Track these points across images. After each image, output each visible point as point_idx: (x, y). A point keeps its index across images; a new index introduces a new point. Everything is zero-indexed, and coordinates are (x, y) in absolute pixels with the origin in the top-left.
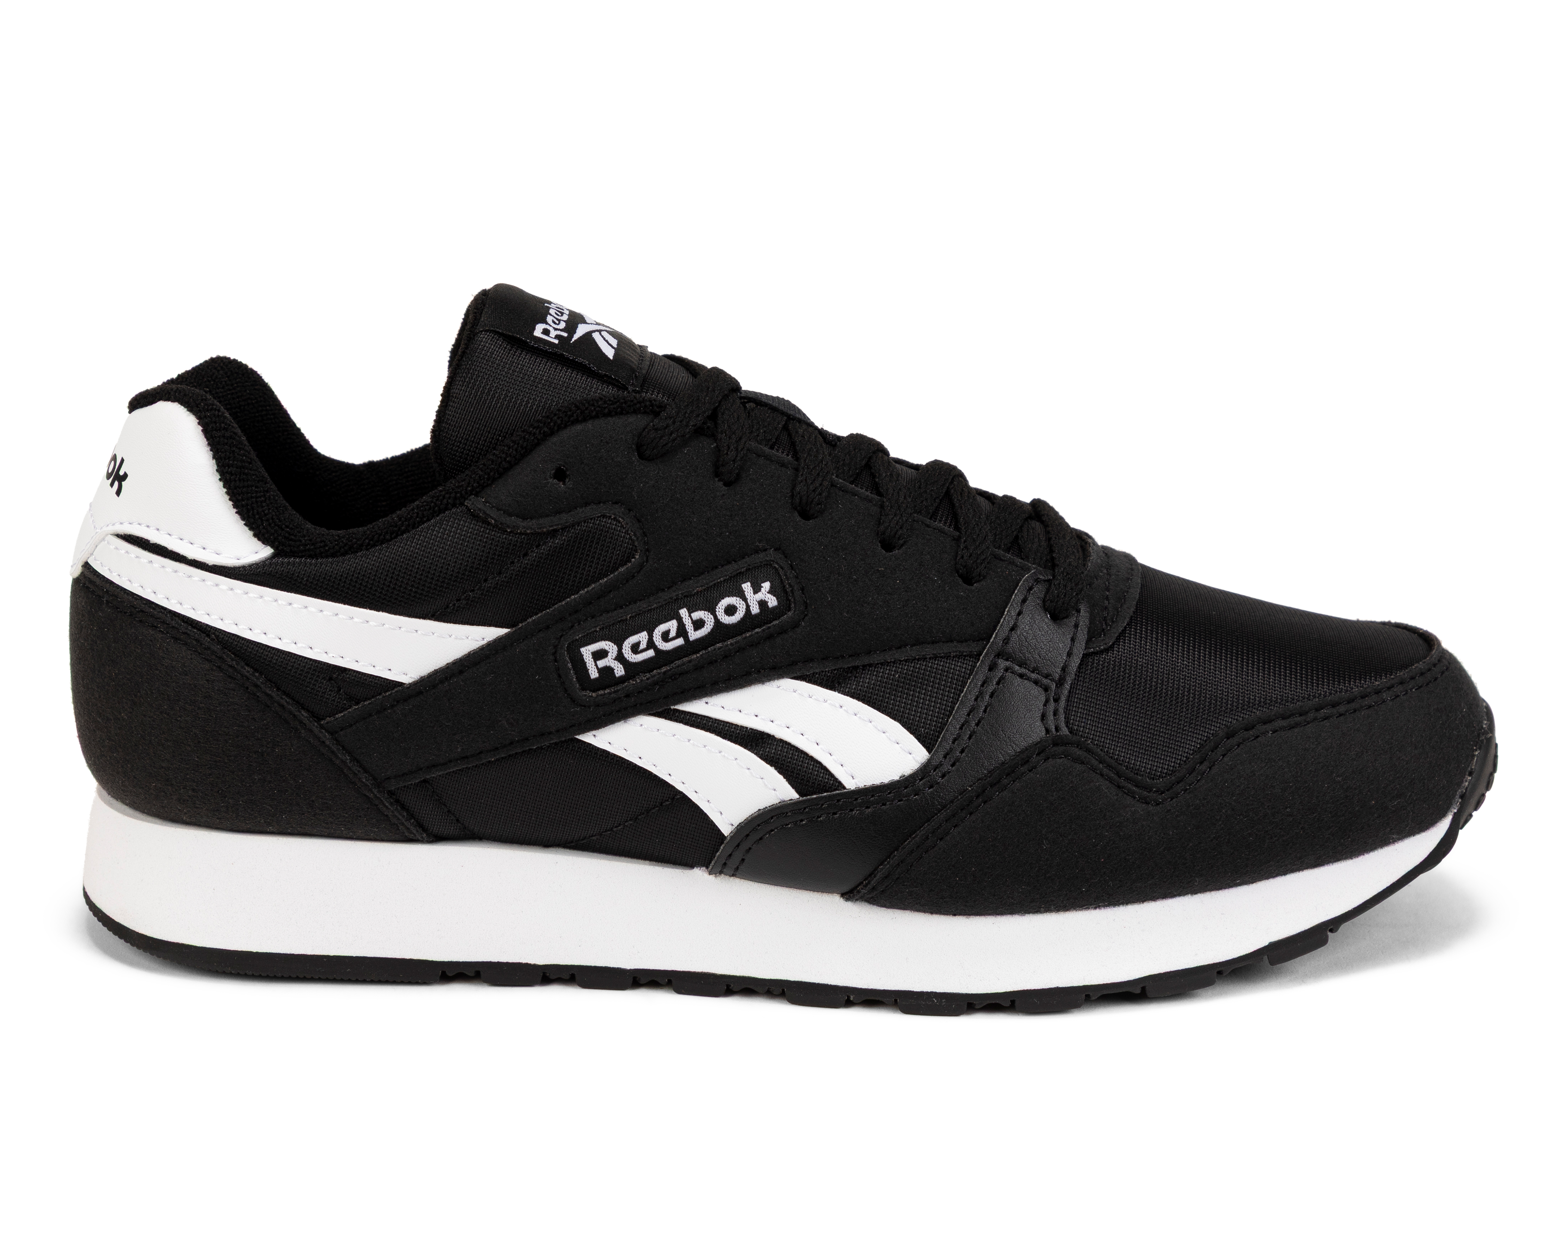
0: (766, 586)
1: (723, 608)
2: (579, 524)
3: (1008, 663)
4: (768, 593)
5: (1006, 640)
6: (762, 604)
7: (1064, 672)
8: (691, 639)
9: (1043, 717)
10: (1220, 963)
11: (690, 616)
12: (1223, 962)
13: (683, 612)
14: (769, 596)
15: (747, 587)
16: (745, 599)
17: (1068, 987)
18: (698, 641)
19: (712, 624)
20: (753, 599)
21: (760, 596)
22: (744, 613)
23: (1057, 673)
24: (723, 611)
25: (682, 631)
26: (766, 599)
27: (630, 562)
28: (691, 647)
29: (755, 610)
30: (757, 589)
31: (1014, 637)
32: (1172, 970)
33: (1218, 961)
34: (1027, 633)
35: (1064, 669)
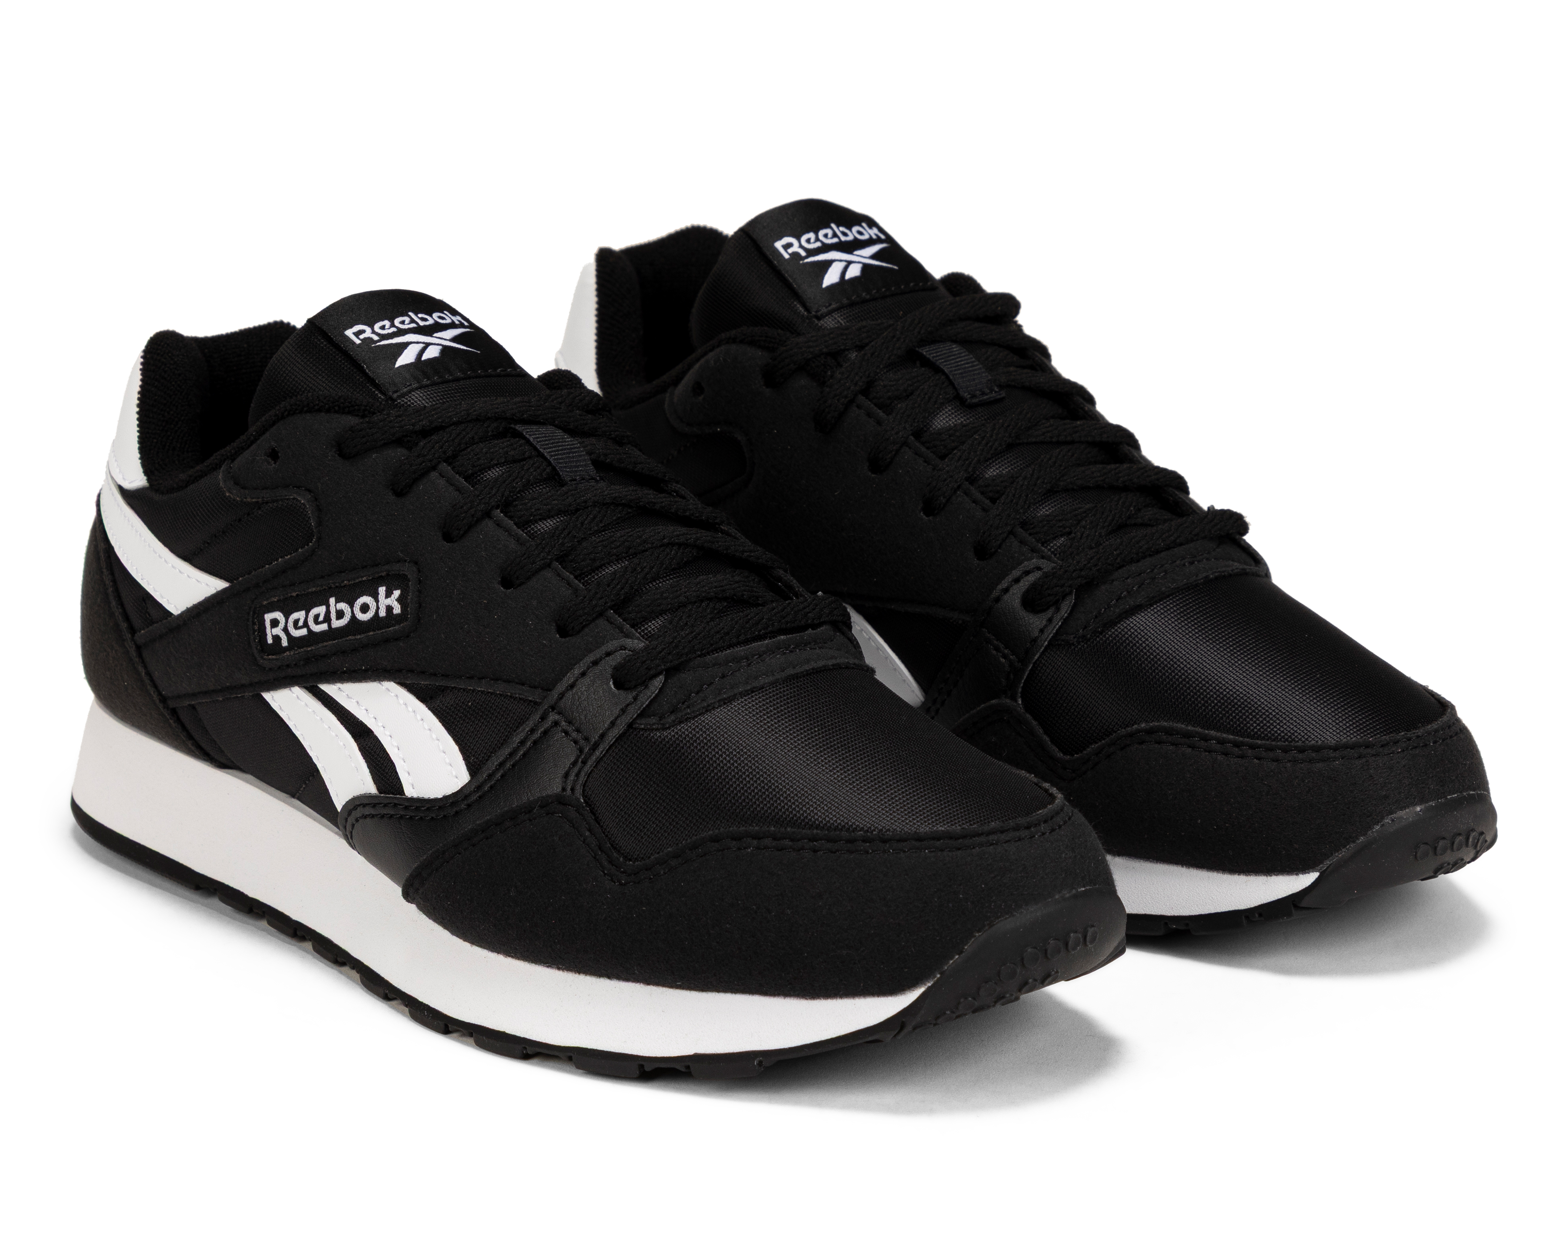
0: (397, 593)
1: (360, 604)
2: (277, 501)
3: (557, 717)
4: (396, 600)
5: (562, 695)
6: (389, 609)
7: (602, 739)
8: (334, 626)
9: (566, 775)
10: (643, 1057)
11: (335, 605)
12: (646, 1057)
13: (332, 601)
14: (396, 603)
15: (382, 590)
16: (377, 601)
17: (511, 1035)
18: (337, 629)
19: (349, 617)
20: (384, 602)
21: (389, 601)
22: (374, 613)
23: (595, 738)
24: (359, 607)
25: (327, 619)
26: (393, 606)
27: (308, 545)
28: (332, 633)
29: (382, 613)
30: (388, 595)
31: (569, 694)
32: (598, 1049)
33: (641, 1055)
34: (582, 694)
35: (602, 736)
